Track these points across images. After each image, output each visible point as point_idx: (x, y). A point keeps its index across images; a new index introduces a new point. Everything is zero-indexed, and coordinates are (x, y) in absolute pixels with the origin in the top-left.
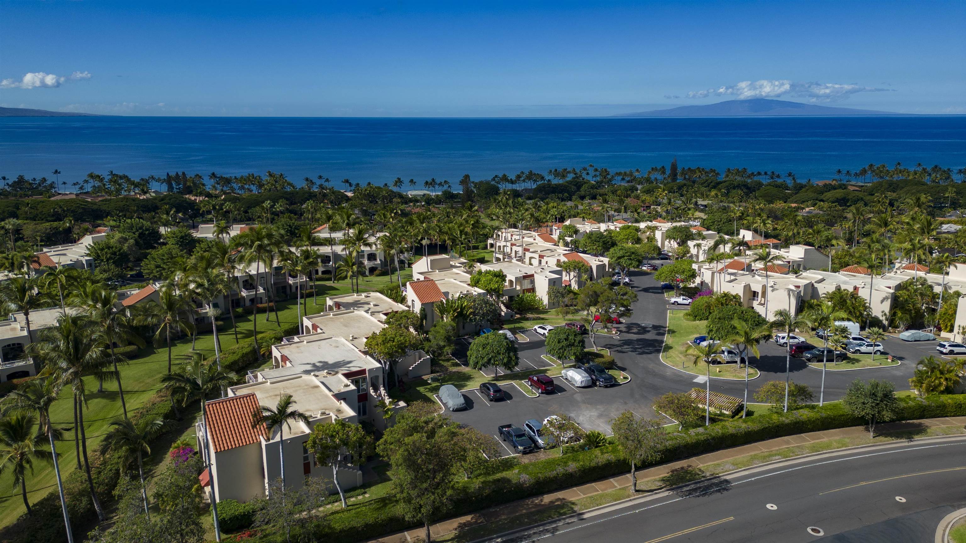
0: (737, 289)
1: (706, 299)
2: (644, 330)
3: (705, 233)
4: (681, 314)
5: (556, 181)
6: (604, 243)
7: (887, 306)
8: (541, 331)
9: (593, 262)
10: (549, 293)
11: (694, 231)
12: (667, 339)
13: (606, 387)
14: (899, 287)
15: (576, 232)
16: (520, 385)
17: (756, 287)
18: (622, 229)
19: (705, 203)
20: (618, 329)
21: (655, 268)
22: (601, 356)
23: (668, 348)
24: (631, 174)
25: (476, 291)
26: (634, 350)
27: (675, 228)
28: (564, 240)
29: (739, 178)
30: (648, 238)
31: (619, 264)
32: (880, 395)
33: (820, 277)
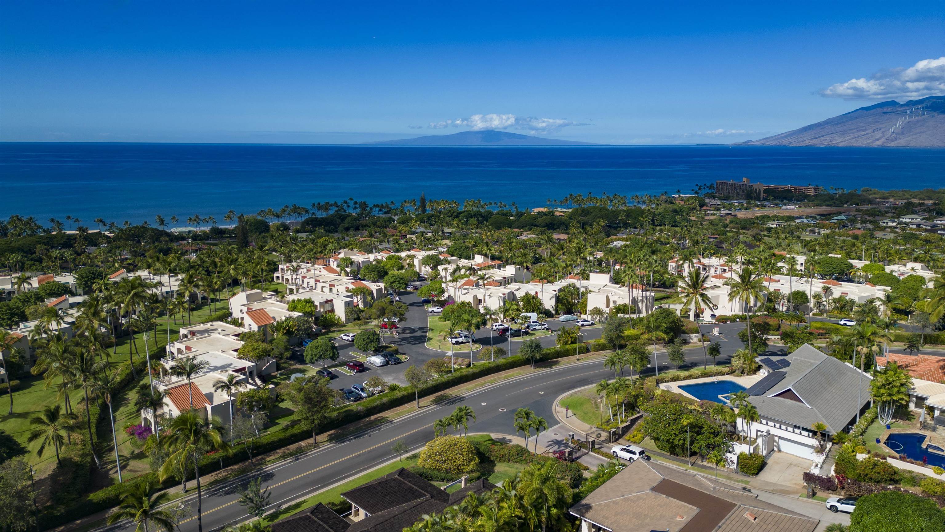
0: (469, 299)
1: (451, 306)
2: (414, 331)
3: (450, 258)
4: (436, 318)
5: (321, 214)
6: (379, 272)
7: (553, 302)
8: (346, 338)
9: (374, 287)
10: (346, 312)
11: (442, 258)
12: (429, 334)
13: (395, 364)
14: (560, 290)
15: (352, 263)
16: (342, 370)
17: (480, 297)
18: (389, 258)
19: (449, 231)
20: (397, 332)
21: (416, 288)
22: (390, 347)
23: (430, 339)
24: (387, 206)
25: (296, 314)
26: (409, 343)
27: (428, 256)
28: (345, 270)
29: (475, 209)
30: (408, 264)
31: (391, 287)
32: (534, 346)
33: (517, 287)
